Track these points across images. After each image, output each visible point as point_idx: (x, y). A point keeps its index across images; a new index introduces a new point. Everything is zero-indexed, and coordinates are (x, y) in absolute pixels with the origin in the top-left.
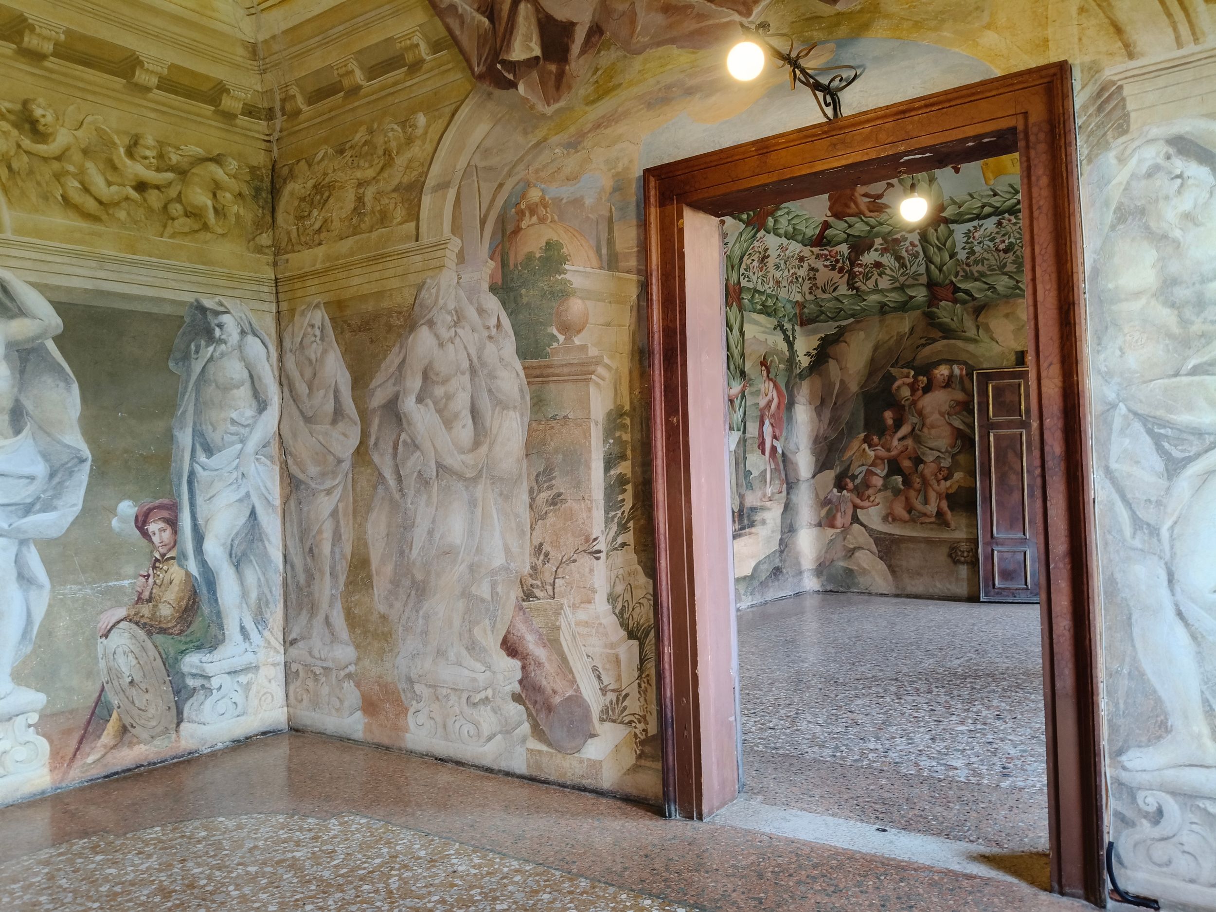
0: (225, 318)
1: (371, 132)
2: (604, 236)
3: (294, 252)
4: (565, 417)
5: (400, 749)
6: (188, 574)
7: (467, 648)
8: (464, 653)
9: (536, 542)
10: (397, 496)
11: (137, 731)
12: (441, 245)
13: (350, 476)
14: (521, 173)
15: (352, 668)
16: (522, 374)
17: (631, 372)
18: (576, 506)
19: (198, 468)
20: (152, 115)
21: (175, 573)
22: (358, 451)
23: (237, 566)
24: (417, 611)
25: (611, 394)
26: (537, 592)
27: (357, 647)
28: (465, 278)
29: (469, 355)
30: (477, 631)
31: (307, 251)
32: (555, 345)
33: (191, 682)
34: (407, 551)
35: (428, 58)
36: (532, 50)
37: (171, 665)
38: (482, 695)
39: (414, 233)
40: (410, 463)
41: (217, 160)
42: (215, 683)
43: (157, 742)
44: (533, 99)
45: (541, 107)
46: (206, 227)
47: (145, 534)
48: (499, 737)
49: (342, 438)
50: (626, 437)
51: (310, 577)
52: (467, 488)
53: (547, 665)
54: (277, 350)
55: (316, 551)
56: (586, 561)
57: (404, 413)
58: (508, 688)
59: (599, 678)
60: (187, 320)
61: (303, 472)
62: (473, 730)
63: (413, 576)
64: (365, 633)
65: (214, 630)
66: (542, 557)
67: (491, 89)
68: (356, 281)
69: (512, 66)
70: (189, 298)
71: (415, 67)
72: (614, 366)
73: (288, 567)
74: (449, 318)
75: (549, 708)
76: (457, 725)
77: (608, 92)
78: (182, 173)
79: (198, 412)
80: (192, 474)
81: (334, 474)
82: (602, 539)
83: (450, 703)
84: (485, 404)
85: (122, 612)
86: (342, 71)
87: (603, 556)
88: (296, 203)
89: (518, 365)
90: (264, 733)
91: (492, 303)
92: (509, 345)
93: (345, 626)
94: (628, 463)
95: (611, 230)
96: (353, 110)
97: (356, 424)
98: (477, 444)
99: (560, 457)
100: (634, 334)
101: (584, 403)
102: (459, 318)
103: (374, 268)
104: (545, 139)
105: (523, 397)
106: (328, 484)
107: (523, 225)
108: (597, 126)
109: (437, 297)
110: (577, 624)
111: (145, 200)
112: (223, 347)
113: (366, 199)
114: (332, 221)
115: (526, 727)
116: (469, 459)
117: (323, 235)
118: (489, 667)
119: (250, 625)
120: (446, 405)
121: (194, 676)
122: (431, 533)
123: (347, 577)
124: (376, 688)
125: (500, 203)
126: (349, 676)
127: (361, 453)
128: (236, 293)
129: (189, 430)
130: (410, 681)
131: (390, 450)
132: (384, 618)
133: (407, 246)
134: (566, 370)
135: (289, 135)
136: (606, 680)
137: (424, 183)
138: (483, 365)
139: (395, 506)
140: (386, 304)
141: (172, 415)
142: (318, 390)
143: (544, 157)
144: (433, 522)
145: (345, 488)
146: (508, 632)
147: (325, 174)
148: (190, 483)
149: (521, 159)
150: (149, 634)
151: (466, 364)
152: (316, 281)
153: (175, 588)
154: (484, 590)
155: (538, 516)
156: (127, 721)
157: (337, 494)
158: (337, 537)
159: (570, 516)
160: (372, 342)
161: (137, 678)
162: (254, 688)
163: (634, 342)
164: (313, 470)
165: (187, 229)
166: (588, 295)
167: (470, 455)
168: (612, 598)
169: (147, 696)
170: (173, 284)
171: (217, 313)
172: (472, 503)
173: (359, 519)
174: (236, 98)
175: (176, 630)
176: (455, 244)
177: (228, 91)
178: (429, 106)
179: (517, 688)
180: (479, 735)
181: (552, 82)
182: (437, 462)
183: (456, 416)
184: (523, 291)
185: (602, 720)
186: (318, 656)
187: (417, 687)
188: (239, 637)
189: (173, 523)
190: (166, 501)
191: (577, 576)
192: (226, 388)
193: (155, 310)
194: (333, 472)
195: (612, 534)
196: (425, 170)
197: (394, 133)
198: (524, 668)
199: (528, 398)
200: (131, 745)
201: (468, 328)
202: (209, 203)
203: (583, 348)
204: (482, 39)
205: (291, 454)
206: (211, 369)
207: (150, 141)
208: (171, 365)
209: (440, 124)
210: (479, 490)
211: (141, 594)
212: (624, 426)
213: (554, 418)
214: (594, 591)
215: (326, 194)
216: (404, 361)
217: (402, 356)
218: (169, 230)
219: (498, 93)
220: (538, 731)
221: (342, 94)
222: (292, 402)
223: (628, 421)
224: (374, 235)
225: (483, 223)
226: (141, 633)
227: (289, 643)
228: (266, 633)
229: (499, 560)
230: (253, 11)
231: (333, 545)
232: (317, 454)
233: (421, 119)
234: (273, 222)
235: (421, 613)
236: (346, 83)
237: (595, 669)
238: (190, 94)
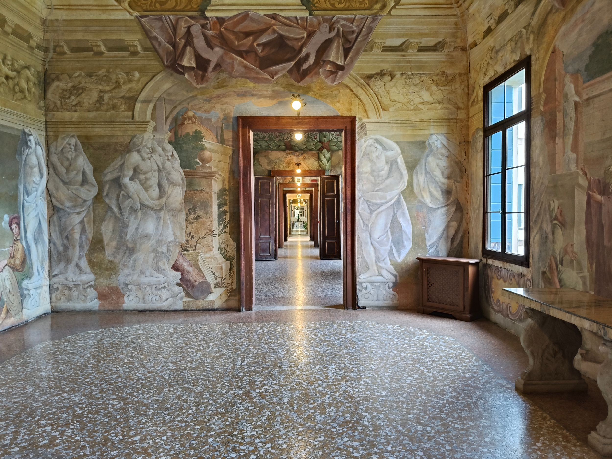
0: (31, 137)
1: (108, 71)
2: (219, 133)
3: (58, 111)
4: (202, 190)
5: (120, 310)
6: (23, 247)
7: (155, 270)
8: (154, 272)
9: (188, 231)
10: (119, 215)
11: (11, 312)
12: (145, 123)
13: (92, 207)
14: (185, 105)
15: (93, 283)
16: (183, 174)
17: (229, 177)
18: (206, 220)
19: (25, 202)
20: (10, 46)
21: (19, 246)
22: (96, 197)
23: (36, 244)
24: (130, 258)
25: (221, 184)
26: (188, 249)
27: (95, 274)
28: (157, 137)
29: (157, 165)
30: (160, 264)
31: (67, 113)
32: (198, 165)
33: (25, 292)
34: (124, 236)
35: (141, 52)
36: (192, 64)
37: (19, 284)
38: (163, 286)
39: (131, 116)
40: (126, 203)
41: (28, 67)
42: (31, 292)
43: (17, 317)
44: (191, 81)
45: (195, 84)
46: (25, 97)
47: (11, 229)
48: (171, 299)
49: (86, 191)
50: (227, 198)
51: (66, 248)
52: (156, 213)
53: (192, 272)
54: (46, 152)
55: (70, 237)
56: (210, 238)
57: (123, 184)
58: (175, 282)
59: (214, 274)
60: (21, 137)
61: (62, 205)
62: (158, 298)
63: (127, 246)
64: (100, 269)
65: (31, 270)
66: (191, 237)
67: (172, 72)
68: (97, 129)
69: (183, 67)
70: (21, 128)
71: (135, 53)
72: (223, 175)
73: (52, 245)
74: (148, 150)
75: (193, 286)
76: (150, 298)
77: (222, 87)
78: (18, 72)
79: (25, 178)
80: (23, 204)
81: (82, 206)
82: (216, 230)
83: (147, 290)
84: (165, 182)
85: (6, 262)
86: (95, 44)
87: (217, 236)
88: (61, 91)
89: (181, 171)
90: (44, 314)
91: (170, 147)
92: (177, 163)
93: (88, 267)
94: (228, 206)
95: (222, 131)
96: (98, 61)
97: (95, 186)
98: (160, 197)
99: (199, 203)
100: (231, 166)
101: (211, 186)
102: (153, 151)
103: (108, 126)
104: (196, 96)
105: (183, 182)
106: (78, 210)
107: (185, 123)
108: (218, 97)
109: (142, 142)
110: (205, 258)
111: (8, 83)
112: (31, 150)
113: (104, 98)
114: (83, 103)
115: (183, 294)
116: (157, 202)
117: (78, 108)
118: (166, 276)
119: (40, 269)
120: (145, 182)
121: (26, 289)
122: (137, 229)
123: (90, 247)
124: (107, 289)
125: (175, 113)
126: (91, 286)
127: (98, 198)
128: (34, 127)
129: (22, 185)
130: (126, 285)
131: (115, 198)
132: (111, 262)
133: (127, 120)
134: (202, 174)
135: (57, 61)
136: (217, 275)
137: (137, 98)
138: (165, 169)
139: (117, 219)
140: (114, 140)
141: (18, 178)
142: (72, 171)
143: (195, 102)
144: (138, 225)
145: (88, 212)
146: (175, 263)
147: (80, 83)
148: (23, 208)
149: (185, 100)
150: (14, 271)
151: (156, 168)
152: (72, 126)
153: (20, 252)
154: (164, 249)
155: (189, 223)
156: (9, 308)
157: (83, 215)
158: (83, 231)
159: (204, 223)
160: (105, 154)
161: (11, 290)
162: (42, 295)
163: (230, 168)
164: (68, 204)
165: (20, 98)
166: (212, 151)
167: (157, 201)
168: (220, 249)
169: (14, 297)
170: (16, 122)
171: (29, 135)
172: (159, 219)
173: (97, 225)
174: (34, 41)
175: (20, 270)
176: (153, 124)
177: (31, 37)
178: (142, 70)
179: (179, 281)
180: (161, 300)
181: (200, 77)
182: (140, 203)
183: (150, 186)
184: (184, 145)
185: (215, 287)
186: (71, 280)
187: (129, 287)
188: (37, 274)
189: (18, 224)
190: (16, 215)
191: (206, 243)
192: (32, 168)
193: (12, 133)
194: (81, 205)
195: (221, 229)
196: (138, 93)
197: (122, 76)
198: (182, 274)
199: (185, 182)
200: (10, 318)
201: (157, 155)
202: (26, 86)
203: (210, 168)
204: (169, 53)
205: (54, 197)
206: (28, 159)
207: (9, 57)
208: (17, 157)
209: (146, 79)
210: (162, 214)
211: (11, 254)
212: (226, 195)
213: (197, 190)
214: (213, 247)
215: (80, 91)
216: (123, 164)
217: (122, 162)
218: (15, 98)
219: (175, 74)
220: (187, 294)
221: (92, 53)
222: (55, 175)
223: (228, 193)
224: (109, 113)
225: (166, 119)
226: (11, 271)
227: (51, 276)
228: (44, 272)
229: (171, 238)
230: (50, 7)
231: (81, 235)
232: (71, 197)
233: (137, 74)
234: (45, 96)
235: (132, 259)
236: (95, 49)
237: (212, 272)
238: (21, 37)
